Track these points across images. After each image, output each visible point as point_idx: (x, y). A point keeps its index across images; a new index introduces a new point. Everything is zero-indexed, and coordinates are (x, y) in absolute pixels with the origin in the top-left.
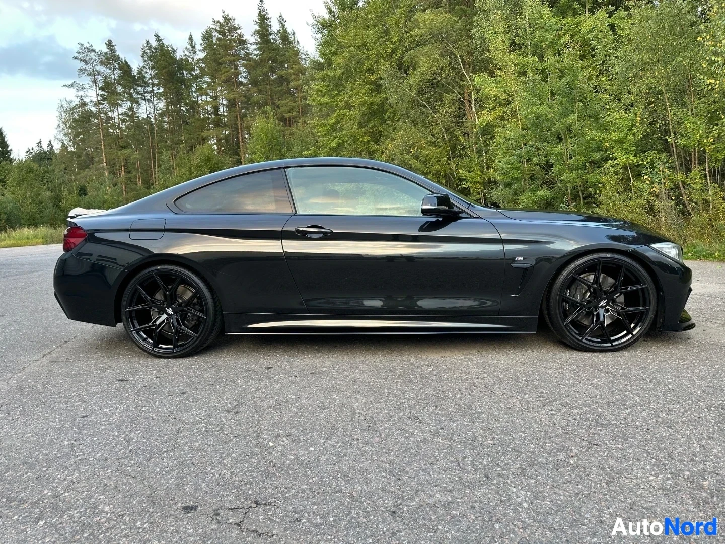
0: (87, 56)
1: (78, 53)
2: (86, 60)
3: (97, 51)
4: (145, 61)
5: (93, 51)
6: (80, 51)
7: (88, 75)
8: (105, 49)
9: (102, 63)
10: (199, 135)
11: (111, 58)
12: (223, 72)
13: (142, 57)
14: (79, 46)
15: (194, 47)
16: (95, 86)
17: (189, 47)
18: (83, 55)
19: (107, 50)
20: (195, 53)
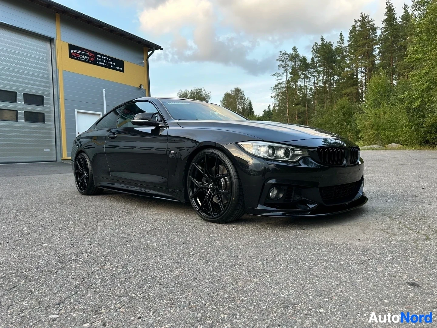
0: (283, 58)
1: (279, 57)
2: (283, 60)
3: (288, 54)
4: (314, 54)
5: (286, 54)
6: (280, 55)
7: (283, 68)
8: (292, 52)
9: (290, 60)
10: (341, 93)
11: (295, 56)
12: (359, 51)
13: (312, 52)
14: (280, 53)
15: (343, 40)
16: (286, 73)
17: (339, 40)
18: (281, 58)
19: (293, 52)
20: (343, 43)
